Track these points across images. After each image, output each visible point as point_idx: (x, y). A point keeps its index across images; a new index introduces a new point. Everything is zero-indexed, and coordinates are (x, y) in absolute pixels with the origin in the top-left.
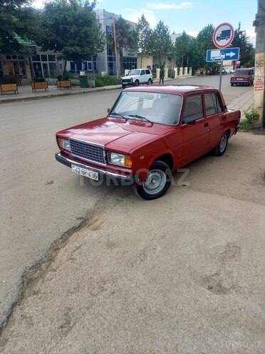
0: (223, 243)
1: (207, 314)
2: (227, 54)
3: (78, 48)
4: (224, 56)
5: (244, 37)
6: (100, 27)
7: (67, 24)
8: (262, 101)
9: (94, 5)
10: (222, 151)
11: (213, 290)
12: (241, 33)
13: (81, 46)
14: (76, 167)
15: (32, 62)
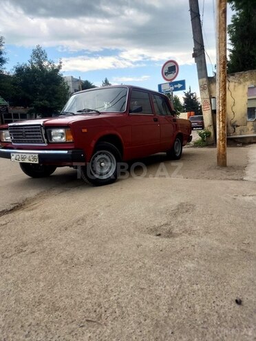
0: (176, 203)
1: (152, 254)
2: (176, 86)
3: (46, 102)
4: (173, 88)
5: (195, 98)
6: (68, 89)
7: (36, 83)
8: (211, 119)
9: (60, 67)
10: (178, 155)
11: (162, 236)
12: (192, 94)
13: (50, 101)
14: (15, 155)
15: (4, 119)
